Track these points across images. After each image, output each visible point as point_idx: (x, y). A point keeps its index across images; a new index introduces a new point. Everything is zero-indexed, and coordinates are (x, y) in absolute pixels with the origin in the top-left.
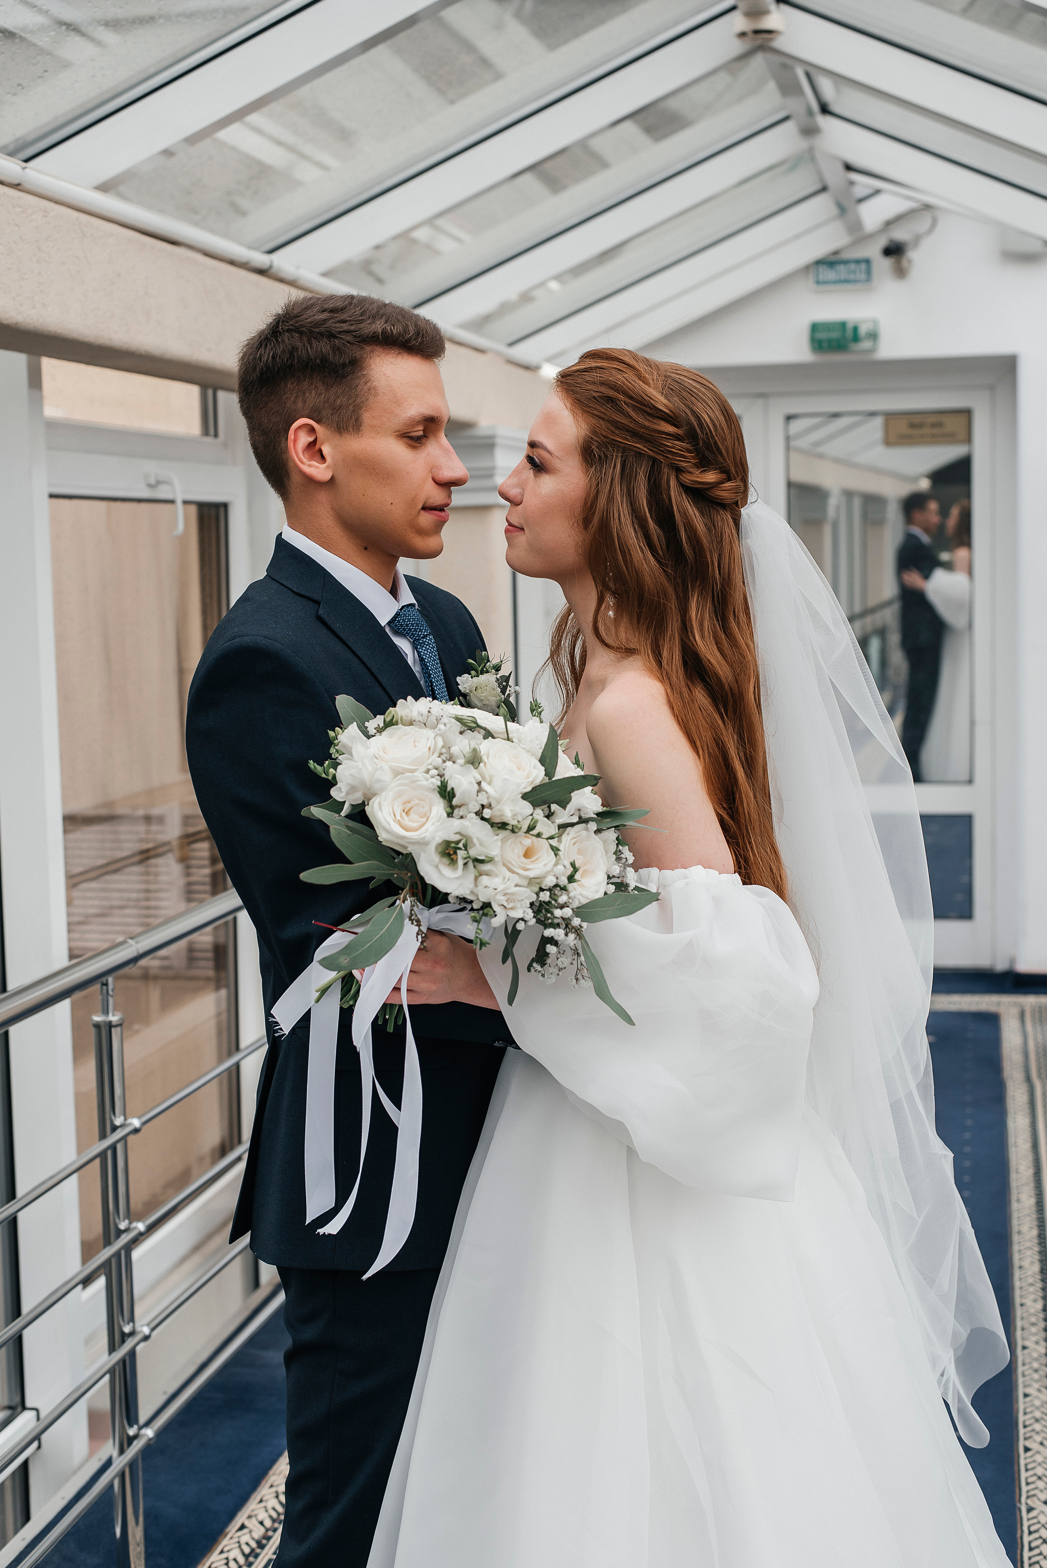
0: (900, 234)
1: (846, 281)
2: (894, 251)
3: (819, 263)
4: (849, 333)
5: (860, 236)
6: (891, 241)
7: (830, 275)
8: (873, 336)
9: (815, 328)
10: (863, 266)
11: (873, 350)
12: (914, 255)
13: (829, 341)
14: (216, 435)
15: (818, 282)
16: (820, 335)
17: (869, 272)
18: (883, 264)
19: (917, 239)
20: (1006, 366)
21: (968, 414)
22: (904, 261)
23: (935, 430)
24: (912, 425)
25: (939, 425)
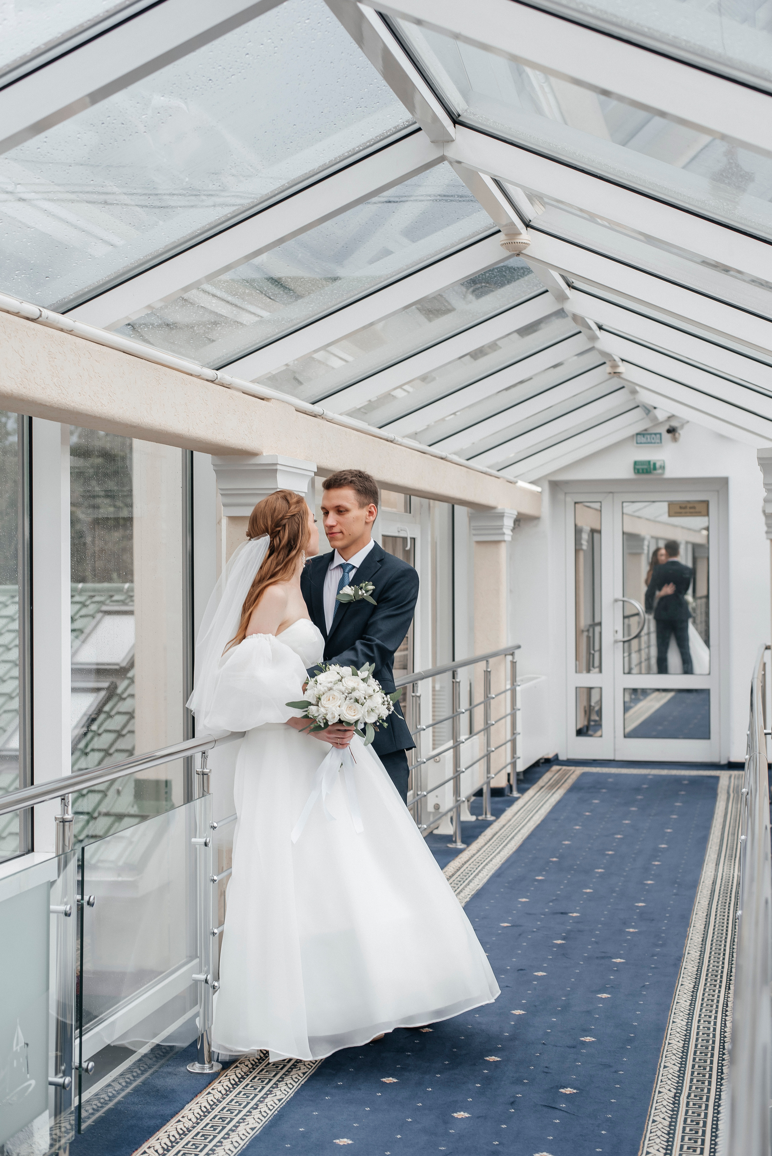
0: (674, 423)
1: (651, 443)
2: (671, 431)
3: (637, 434)
4: (652, 466)
5: (657, 424)
6: (670, 426)
7: (643, 440)
8: (663, 468)
9: (636, 463)
10: (658, 436)
11: (663, 474)
12: (682, 433)
13: (643, 469)
14: (410, 513)
15: (637, 443)
16: (638, 467)
17: (660, 438)
18: (666, 437)
19: (682, 426)
20: (724, 482)
21: (707, 503)
22: (677, 435)
23: (692, 510)
24: (681, 508)
25: (694, 508)
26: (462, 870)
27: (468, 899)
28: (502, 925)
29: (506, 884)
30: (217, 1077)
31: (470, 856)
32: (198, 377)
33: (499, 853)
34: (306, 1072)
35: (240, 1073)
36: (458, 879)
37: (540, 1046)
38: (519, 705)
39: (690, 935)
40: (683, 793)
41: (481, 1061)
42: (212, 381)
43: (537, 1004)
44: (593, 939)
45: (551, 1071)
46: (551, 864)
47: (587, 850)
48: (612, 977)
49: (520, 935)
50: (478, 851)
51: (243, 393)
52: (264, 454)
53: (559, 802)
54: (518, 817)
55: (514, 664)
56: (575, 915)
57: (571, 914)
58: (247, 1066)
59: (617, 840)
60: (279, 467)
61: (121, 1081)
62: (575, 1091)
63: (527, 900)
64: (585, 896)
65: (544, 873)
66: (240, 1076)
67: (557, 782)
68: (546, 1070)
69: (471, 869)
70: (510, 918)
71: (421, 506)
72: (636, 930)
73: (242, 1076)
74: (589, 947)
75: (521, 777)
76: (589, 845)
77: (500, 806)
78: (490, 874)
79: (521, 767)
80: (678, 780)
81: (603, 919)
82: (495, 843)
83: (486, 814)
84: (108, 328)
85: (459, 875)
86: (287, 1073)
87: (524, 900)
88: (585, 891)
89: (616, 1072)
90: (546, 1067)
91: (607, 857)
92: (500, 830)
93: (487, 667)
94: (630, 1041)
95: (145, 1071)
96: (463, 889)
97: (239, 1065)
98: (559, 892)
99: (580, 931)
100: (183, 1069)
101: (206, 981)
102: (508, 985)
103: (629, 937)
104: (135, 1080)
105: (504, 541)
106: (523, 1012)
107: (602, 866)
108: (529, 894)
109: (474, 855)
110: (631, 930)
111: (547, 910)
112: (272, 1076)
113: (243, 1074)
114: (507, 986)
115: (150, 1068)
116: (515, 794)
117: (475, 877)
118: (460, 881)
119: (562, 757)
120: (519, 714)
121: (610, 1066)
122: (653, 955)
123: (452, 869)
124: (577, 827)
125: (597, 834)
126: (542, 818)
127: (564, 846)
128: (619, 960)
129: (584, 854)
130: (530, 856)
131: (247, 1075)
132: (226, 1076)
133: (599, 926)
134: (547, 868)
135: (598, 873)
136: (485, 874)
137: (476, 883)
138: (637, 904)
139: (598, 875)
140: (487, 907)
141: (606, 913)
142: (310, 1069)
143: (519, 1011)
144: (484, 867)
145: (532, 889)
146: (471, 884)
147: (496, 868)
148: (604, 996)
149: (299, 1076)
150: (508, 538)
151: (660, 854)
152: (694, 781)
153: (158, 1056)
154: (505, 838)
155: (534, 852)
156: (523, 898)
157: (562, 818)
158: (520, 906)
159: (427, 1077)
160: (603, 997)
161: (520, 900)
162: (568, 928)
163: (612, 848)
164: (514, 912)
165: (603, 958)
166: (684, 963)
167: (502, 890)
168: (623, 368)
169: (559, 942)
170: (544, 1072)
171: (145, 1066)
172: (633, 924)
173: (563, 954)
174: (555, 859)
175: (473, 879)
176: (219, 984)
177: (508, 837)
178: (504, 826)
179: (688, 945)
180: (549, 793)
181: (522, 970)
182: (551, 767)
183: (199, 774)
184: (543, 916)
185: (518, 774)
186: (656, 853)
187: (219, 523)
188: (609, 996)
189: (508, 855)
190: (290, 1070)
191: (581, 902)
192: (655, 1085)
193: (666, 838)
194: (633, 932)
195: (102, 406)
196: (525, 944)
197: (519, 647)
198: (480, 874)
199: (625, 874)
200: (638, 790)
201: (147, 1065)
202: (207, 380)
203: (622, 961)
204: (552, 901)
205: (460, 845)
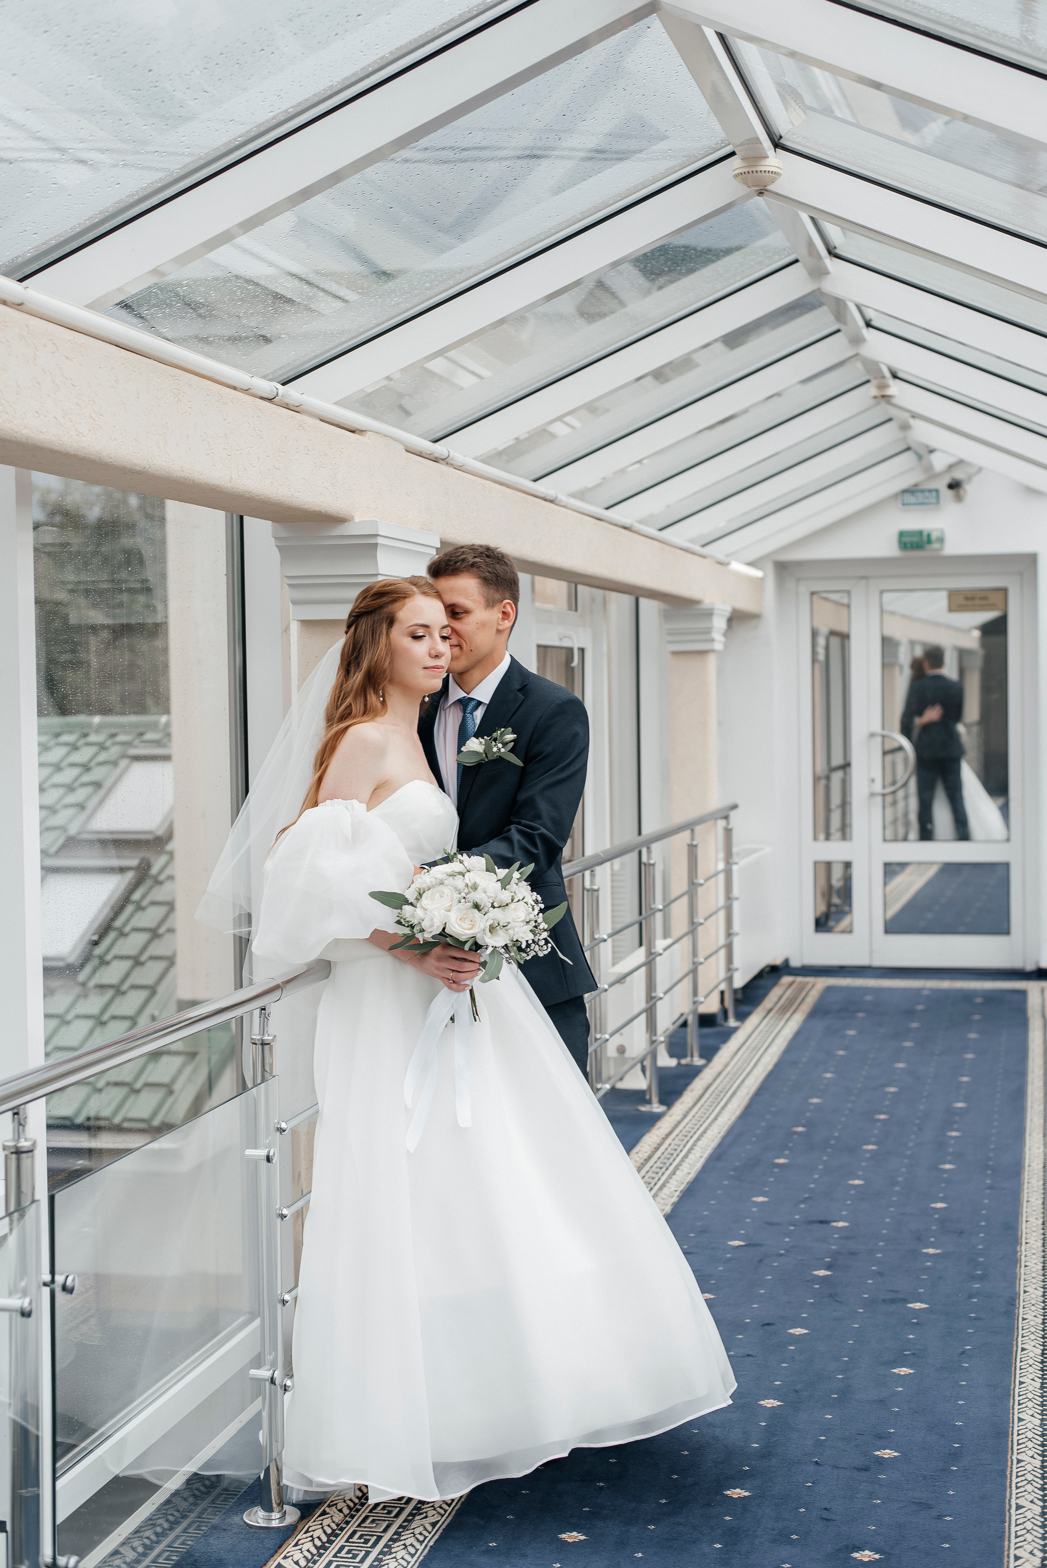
0: (958, 475)
1: (922, 504)
2: (954, 486)
3: (905, 491)
4: (925, 538)
5: (933, 476)
6: (953, 479)
7: (912, 499)
8: (941, 540)
9: (902, 534)
10: (934, 494)
11: (941, 549)
12: (969, 489)
13: (912, 543)
14: (576, 610)
15: (904, 504)
16: (905, 539)
17: (938, 497)
18: (946, 494)
19: (970, 478)
20: (1031, 560)
21: (1004, 591)
22: (962, 492)
23: (983, 602)
24: (967, 598)
25: (985, 598)
26: (662, 1149)
27: (675, 1199)
28: (730, 1243)
29: (732, 1173)
30: (293, 1534)
31: (673, 1125)
32: (246, 391)
33: (715, 1119)
34: (438, 1522)
35: (329, 1526)
36: (658, 1164)
37: (812, 1468)
38: (736, 892)
39: (1023, 1258)
40: (977, 1017)
41: (718, 1497)
42: (270, 400)
43: (798, 1387)
44: (874, 1268)
45: (833, 1517)
46: (795, 1137)
47: (847, 1112)
48: (911, 1336)
49: (760, 1261)
50: (685, 1116)
51: (321, 420)
52: (357, 520)
53: (797, 1034)
54: (739, 1059)
55: (728, 832)
56: (841, 1224)
57: (834, 1224)
58: (341, 1511)
59: (889, 1096)
60: (380, 540)
61: (136, 1543)
62: (877, 1556)
63: (766, 1199)
64: (853, 1192)
65: (787, 1152)
66: (329, 1531)
67: (791, 1001)
68: (825, 1515)
69: (676, 1147)
70: (742, 1232)
71: (593, 600)
72: (939, 1251)
73: (334, 1531)
74: (870, 1282)
75: (740, 996)
76: (850, 1105)
77: (711, 1042)
78: (706, 1155)
79: (739, 982)
80: (967, 997)
81: (885, 1232)
82: (708, 1103)
83: (692, 1056)
84: (90, 306)
85: (659, 1158)
86: (405, 1524)
87: (761, 1199)
88: (851, 1182)
89: (940, 1517)
90: (826, 1509)
91: (879, 1124)
92: (715, 1080)
93: (693, 839)
94: (955, 1456)
95: (176, 1523)
96: (667, 1181)
97: (327, 1510)
98: (812, 1186)
99: (852, 1253)
100: (236, 1519)
101: (272, 1381)
102: (751, 1353)
103: (929, 1264)
104: (158, 1542)
105: (713, 651)
106: (779, 1403)
107: (873, 1139)
108: (767, 1189)
109: (679, 1122)
110: (931, 1251)
111: (797, 1217)
112: (381, 1530)
113: (335, 1527)
114: (749, 1355)
115: (184, 1517)
116: (732, 1023)
117: (683, 1160)
118: (661, 1168)
119: (795, 963)
120: (736, 905)
121: (930, 1507)
122: (971, 1296)
123: (648, 1147)
124: (828, 1075)
125: (859, 1086)
126: (775, 1060)
127: (812, 1107)
128: (918, 1305)
129: (843, 1119)
130: (763, 1124)
131: (342, 1529)
132: (307, 1532)
133: (881, 1244)
134: (791, 1145)
135: (867, 1151)
136: (698, 1155)
137: (686, 1171)
138: (933, 1205)
139: (868, 1155)
140: (705, 1213)
141: (888, 1220)
142: (443, 1516)
143: (772, 1401)
144: (694, 1144)
145: (772, 1179)
146: (678, 1172)
147: (714, 1145)
148: (904, 1371)
149: (426, 1529)
150: (718, 646)
151: (957, 1118)
152: (991, 998)
153: (197, 1493)
154: (722, 1095)
155: (768, 1117)
156: (759, 1196)
157: (804, 1060)
158: (755, 1209)
159: (634, 1530)
160: (902, 1373)
161: (755, 1199)
162: (834, 1247)
163: (885, 1110)
164: (748, 1220)
165: (893, 1301)
166: (1021, 1310)
167: (726, 1182)
168: (895, 388)
169: (822, 1273)
170: (823, 1519)
171: (176, 1513)
172: (932, 1239)
173: (831, 1295)
174: (800, 1129)
175: (679, 1165)
176: (293, 1383)
177: (727, 1092)
178: (719, 1074)
179: (1023, 1277)
180: (781, 1020)
181: (769, 1324)
182: (779, 977)
183: (256, 1044)
184: (792, 1228)
185: (735, 991)
186: (950, 1118)
187: (285, 631)
188: (911, 1371)
189: (730, 1122)
190: (410, 1518)
191: (849, 1202)
192: (1006, 1543)
193: (962, 1092)
194: (934, 1255)
195: (78, 435)
196: (770, 1277)
197: (735, 807)
198: (691, 1156)
199: (909, 1153)
200: (910, 1013)
201: (178, 1511)
202: (262, 398)
203: (924, 1306)
204: (804, 1201)
205: (657, 1108)
